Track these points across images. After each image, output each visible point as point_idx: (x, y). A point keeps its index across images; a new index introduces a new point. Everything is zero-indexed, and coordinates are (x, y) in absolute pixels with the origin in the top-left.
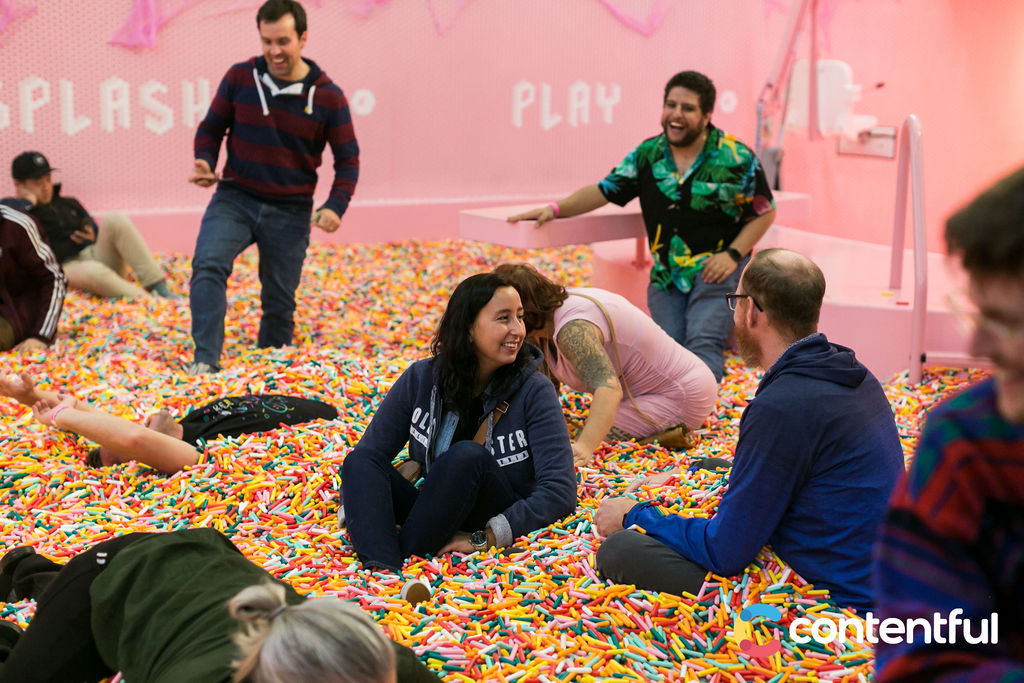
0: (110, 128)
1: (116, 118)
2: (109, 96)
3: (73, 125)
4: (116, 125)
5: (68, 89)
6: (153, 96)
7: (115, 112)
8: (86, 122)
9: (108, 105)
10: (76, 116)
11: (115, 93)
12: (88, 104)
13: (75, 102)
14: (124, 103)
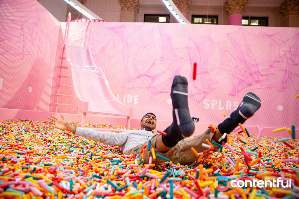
0: (227, 110)
1: (229, 108)
2: (228, 104)
3: (220, 108)
4: (228, 109)
5: (220, 102)
6: (236, 104)
7: (229, 107)
8: (223, 108)
9: (227, 105)
10: (221, 107)
11: (229, 103)
12: (224, 105)
13: (221, 104)
14: (230, 105)
